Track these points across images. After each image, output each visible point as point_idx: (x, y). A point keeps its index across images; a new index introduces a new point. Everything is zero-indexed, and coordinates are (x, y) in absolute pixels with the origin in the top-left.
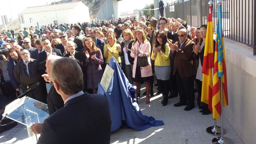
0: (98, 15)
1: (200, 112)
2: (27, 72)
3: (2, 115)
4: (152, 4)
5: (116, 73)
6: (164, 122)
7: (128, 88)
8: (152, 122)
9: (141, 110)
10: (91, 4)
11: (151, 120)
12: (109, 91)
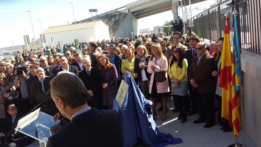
0: (117, 33)
1: (221, 129)
2: (42, 90)
3: (15, 129)
4: (172, 20)
5: (130, 88)
6: (182, 140)
7: (144, 104)
8: (169, 140)
9: (158, 127)
10: (110, 22)
11: (168, 138)
12: (124, 106)
